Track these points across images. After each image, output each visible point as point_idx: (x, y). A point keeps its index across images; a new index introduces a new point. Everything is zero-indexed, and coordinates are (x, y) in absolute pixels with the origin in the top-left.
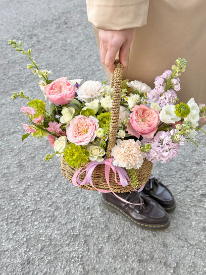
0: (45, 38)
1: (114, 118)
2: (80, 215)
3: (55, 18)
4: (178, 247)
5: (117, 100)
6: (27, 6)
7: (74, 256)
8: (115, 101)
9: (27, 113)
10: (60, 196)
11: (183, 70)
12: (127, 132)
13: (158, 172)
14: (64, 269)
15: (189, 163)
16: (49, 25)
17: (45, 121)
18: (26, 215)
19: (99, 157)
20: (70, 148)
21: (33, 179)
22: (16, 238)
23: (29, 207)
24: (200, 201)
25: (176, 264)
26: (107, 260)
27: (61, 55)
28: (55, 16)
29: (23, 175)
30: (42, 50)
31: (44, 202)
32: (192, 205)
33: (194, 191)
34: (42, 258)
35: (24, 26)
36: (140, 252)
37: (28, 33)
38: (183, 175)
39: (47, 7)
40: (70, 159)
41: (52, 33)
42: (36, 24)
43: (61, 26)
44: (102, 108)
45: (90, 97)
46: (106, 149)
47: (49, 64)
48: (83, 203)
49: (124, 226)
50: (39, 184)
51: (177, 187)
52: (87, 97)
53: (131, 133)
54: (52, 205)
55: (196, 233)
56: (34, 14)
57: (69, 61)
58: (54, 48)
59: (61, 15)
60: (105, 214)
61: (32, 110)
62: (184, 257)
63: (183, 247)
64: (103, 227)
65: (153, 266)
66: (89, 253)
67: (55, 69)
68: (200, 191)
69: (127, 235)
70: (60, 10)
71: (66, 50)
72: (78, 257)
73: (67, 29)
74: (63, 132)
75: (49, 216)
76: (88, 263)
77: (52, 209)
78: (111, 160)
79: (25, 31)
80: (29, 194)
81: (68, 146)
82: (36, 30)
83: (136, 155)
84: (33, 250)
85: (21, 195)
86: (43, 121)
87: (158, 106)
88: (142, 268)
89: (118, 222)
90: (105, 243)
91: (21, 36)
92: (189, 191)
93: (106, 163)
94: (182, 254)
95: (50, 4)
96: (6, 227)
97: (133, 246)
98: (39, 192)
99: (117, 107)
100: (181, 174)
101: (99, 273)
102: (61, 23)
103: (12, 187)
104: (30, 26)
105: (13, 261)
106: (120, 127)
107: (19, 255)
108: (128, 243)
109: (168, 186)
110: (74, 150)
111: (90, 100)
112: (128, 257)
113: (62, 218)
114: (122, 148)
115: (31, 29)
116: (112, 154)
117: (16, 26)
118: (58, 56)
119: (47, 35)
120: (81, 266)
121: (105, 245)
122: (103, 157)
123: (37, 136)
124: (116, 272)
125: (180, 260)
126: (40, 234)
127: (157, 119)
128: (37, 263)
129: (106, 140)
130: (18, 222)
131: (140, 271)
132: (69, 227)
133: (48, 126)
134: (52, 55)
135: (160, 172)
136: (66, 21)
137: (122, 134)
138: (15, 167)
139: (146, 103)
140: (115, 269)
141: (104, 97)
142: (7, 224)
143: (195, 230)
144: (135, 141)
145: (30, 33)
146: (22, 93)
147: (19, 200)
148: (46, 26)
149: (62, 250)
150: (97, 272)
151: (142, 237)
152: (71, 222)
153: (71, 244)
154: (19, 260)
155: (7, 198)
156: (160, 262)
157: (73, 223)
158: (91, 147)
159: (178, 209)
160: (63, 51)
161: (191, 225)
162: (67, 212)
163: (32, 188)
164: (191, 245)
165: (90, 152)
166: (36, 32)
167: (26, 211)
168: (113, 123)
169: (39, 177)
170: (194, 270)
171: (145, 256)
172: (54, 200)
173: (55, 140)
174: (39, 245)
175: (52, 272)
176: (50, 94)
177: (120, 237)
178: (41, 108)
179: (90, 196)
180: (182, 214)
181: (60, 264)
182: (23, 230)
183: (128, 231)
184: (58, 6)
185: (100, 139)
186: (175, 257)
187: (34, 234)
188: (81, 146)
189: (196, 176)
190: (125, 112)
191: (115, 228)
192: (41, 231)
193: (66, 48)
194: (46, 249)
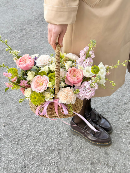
0: (30, 31)
1: (57, 76)
2: (55, 137)
3: (36, 18)
4: (115, 155)
5: (58, 65)
6: (19, 11)
7: (52, 162)
8: (57, 66)
9: (7, 76)
10: (43, 126)
11: (95, 46)
12: (65, 83)
13: (101, 110)
14: (46, 170)
15: (120, 104)
16: (32, 22)
17: (18, 80)
18: (23, 139)
19: (50, 99)
20: (33, 94)
21: (26, 117)
22: (17, 152)
23: (24, 134)
24: (128, 126)
25: (113, 165)
26: (72, 163)
27: (41, 41)
28: (36, 17)
29: (20, 115)
30: (28, 38)
31: (33, 130)
32: (123, 129)
33: (124, 120)
34: (33, 164)
35: (17, 24)
36: (92, 158)
37: (20, 28)
38: (117, 111)
39: (31, 11)
40: (34, 101)
41: (35, 27)
42: (24, 22)
43: (40, 23)
44: (51, 70)
45: (43, 64)
46: (54, 94)
47: (33, 46)
48: (56, 130)
49: (82, 143)
50: (30, 120)
51: (113, 119)
52: (42, 65)
53: (68, 84)
54: (38, 132)
55: (125, 146)
56: (23, 16)
57: (45, 44)
58: (36, 36)
59: (40, 16)
60: (70, 136)
61: (10, 74)
62: (119, 161)
63: (117, 154)
64: (69, 144)
65: (100, 166)
66: (61, 160)
67: (37, 49)
68: (128, 120)
69: (84, 149)
70: (39, 13)
71: (43, 37)
72: (54, 163)
73: (44, 24)
74: (29, 85)
75: (37, 139)
76: (61, 166)
77: (38, 135)
78: (57, 100)
79: (18, 27)
80: (24, 126)
81: (32, 93)
82: (25, 26)
83: (71, 96)
84: (28, 159)
85: (19, 127)
86: (17, 80)
87: (83, 67)
88: (93, 168)
89: (78, 141)
90: (70, 154)
91: (16, 30)
92: (120, 121)
93: (55, 101)
94: (117, 159)
95: (33, 10)
96: (11, 146)
97: (87, 155)
98: (30, 125)
99: (58, 69)
100: (115, 111)
101: (68, 172)
102: (39, 21)
103: (13, 122)
104: (21, 24)
105: (16, 166)
106: (62, 81)
107: (19, 162)
108: (84, 153)
109: (107, 118)
110: (36, 96)
111: (44, 66)
112: (84, 161)
113: (44, 140)
114: (63, 93)
115: (22, 25)
116: (58, 96)
117: (12, 24)
118: (38, 42)
119: (31, 29)
120: (56, 168)
121: (71, 155)
122: (53, 98)
123: (14, 89)
124: (77, 170)
125: (116, 162)
126: (31, 150)
127: (82, 75)
128: (30, 167)
129: (54, 88)
130: (18, 143)
131: (92, 170)
132: (49, 145)
133: (20, 83)
134: (35, 41)
135: (103, 109)
136: (43, 19)
137: (63, 84)
138: (15, 110)
139: (76, 66)
140: (77, 169)
141: (51, 64)
142: (11, 145)
143: (125, 144)
144: (71, 88)
145: (21, 28)
146: (4, 65)
147: (18, 130)
148: (31, 23)
149: (45, 159)
150: (66, 171)
151: (92, 149)
152: (50, 142)
153: (50, 155)
154: (19, 166)
155: (11, 129)
156: (104, 164)
157: (51, 142)
158: (46, 93)
159: (114, 131)
160: (41, 38)
161: (122, 141)
162: (47, 136)
163: (26, 123)
164: (122, 153)
165: (45, 96)
166: (24, 27)
167: (22, 136)
168: (57, 78)
169: (29, 115)
170: (125, 168)
171: (95, 161)
172: (39, 129)
173: (25, 90)
174: (31, 156)
175: (39, 172)
176: (19, 64)
177: (79, 150)
178: (15, 73)
179: (61, 126)
180: (116, 135)
181: (44, 167)
182: (21, 148)
183: (84, 146)
184: (37, 10)
185: (50, 88)
186: (113, 160)
187: (28, 150)
188: (40, 93)
189: (125, 112)
190: (64, 72)
191: (76, 145)
192: (32, 148)
193: (43, 36)
194: (35, 158)
